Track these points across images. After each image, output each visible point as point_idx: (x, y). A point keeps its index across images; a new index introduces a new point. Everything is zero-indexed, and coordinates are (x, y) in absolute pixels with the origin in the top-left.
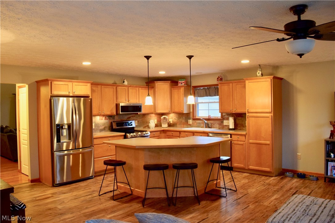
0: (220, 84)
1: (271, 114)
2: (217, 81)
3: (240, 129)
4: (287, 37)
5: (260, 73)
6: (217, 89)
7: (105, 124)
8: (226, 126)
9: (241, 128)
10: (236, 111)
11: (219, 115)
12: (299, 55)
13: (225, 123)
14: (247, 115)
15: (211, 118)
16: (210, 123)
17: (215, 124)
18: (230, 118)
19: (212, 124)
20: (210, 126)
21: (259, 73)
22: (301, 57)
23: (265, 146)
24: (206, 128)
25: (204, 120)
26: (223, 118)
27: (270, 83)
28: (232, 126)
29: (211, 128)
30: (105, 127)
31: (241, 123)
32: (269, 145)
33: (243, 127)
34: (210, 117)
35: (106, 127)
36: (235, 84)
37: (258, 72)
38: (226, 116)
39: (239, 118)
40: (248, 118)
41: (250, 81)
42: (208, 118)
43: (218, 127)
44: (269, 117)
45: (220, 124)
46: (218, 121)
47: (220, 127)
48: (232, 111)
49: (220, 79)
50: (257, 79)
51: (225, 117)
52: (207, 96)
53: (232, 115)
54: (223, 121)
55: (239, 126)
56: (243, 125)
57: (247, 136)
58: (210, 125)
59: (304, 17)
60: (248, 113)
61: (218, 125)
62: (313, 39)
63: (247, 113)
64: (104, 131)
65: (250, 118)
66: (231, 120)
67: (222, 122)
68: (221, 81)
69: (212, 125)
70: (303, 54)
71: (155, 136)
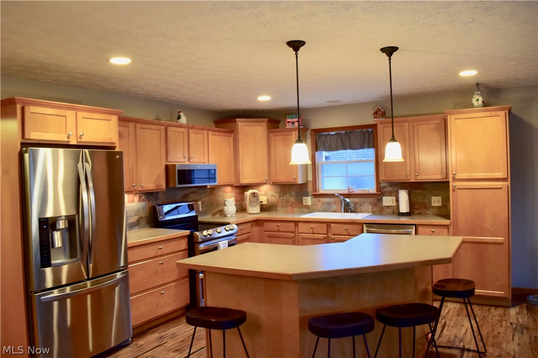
0: (382, 123)
1: (505, 183)
2: (375, 117)
3: (418, 212)
5: (481, 99)
6: (367, 136)
7: (139, 211)
8: (388, 207)
9: (422, 211)
10: (418, 177)
11: (372, 189)
13: (388, 201)
14: (451, 184)
15: (354, 193)
16: (353, 203)
17: (365, 205)
18: (400, 191)
19: (356, 204)
20: (353, 210)
21: (478, 100)
23: (493, 246)
24: (347, 214)
25: (342, 197)
26: (380, 193)
27: (505, 120)
28: (404, 207)
29: (355, 212)
30: (139, 218)
31: (421, 201)
32: (502, 244)
33: (427, 209)
34: (351, 191)
35: (142, 217)
36: (416, 123)
37: (476, 97)
38: (388, 189)
39: (417, 191)
40: (454, 190)
41: (458, 116)
42: (346, 192)
43: (370, 210)
44: (501, 188)
45: (374, 205)
46: (369, 197)
47: (375, 209)
48: (408, 178)
49: (379, 113)
50: (473, 112)
51: (386, 189)
52: (346, 149)
53: (404, 185)
54: (382, 198)
55: (416, 207)
56: (425, 204)
57: (451, 228)
58: (352, 206)
60: (453, 182)
61: (370, 207)
63: (451, 180)
64: (137, 228)
65: (458, 191)
66: (403, 195)
67: (381, 200)
68: (383, 118)
69: (357, 206)
71: (243, 233)
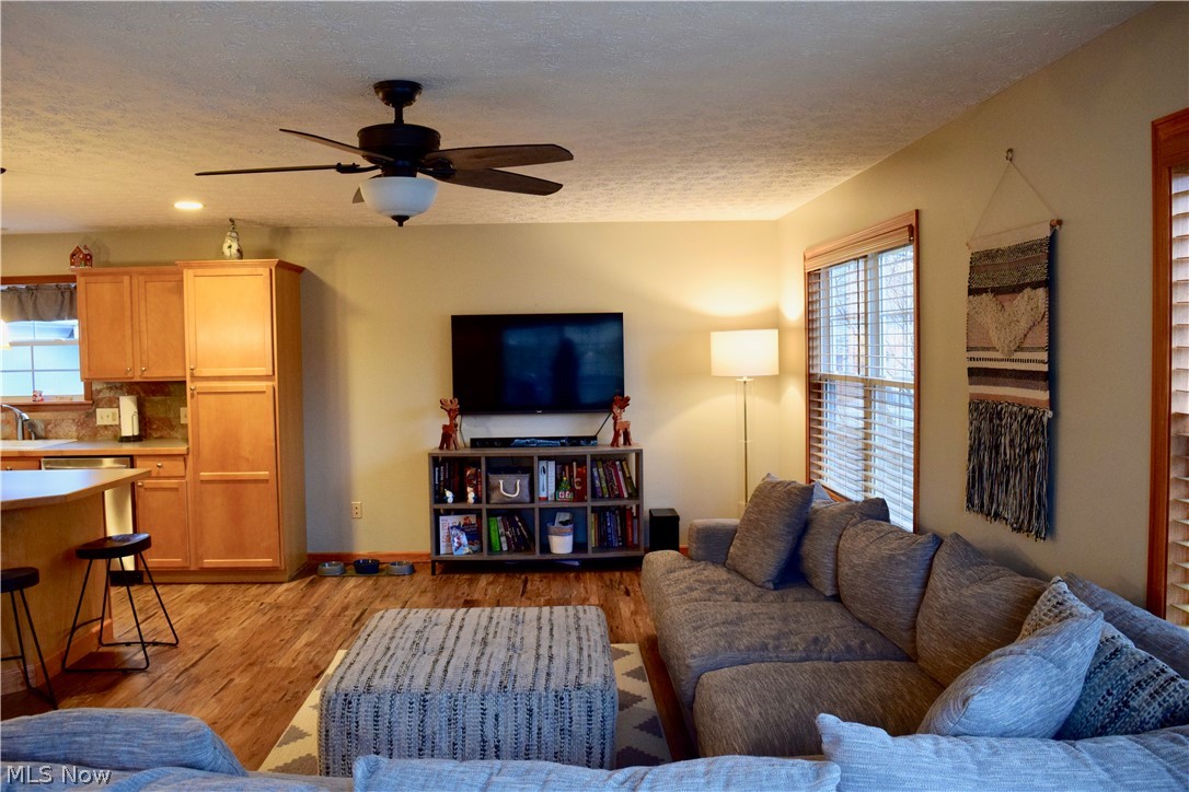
0: (84, 274)
1: (270, 384)
2: (72, 264)
3: (158, 434)
4: (365, 164)
5: (235, 246)
6: (67, 295)
8: (106, 427)
9: (164, 433)
10: (146, 374)
11: (74, 389)
12: (395, 218)
13: (104, 416)
14: (189, 385)
15: (46, 402)
16: (43, 421)
17: (64, 424)
18: (121, 398)
19: (47, 423)
20: (43, 435)
21: (230, 247)
22: (401, 225)
23: (254, 485)
24: (27, 442)
25: (17, 411)
26: (92, 401)
27: (269, 282)
28: (129, 427)
29: (45, 438)
31: (162, 415)
32: (267, 481)
33: (173, 429)
34: (39, 398)
36: (142, 278)
37: (228, 242)
38: (106, 394)
39: (155, 398)
40: (192, 396)
41: (199, 271)
42: (30, 401)
43: (75, 434)
44: (264, 392)
45: (81, 424)
46: (73, 410)
47: (84, 432)
48: (130, 375)
49: (82, 257)
50: (223, 266)
51: (101, 395)
52: (28, 320)
53: (131, 388)
54: (95, 411)
55: (155, 427)
56: (170, 421)
57: (190, 459)
58: (40, 428)
59: (412, 116)
60: (192, 382)
61: (74, 428)
62: (431, 178)
63: (188, 379)
65: (200, 396)
66: (128, 406)
67: (93, 415)
68: (85, 265)
69: (49, 427)
70: (407, 218)
